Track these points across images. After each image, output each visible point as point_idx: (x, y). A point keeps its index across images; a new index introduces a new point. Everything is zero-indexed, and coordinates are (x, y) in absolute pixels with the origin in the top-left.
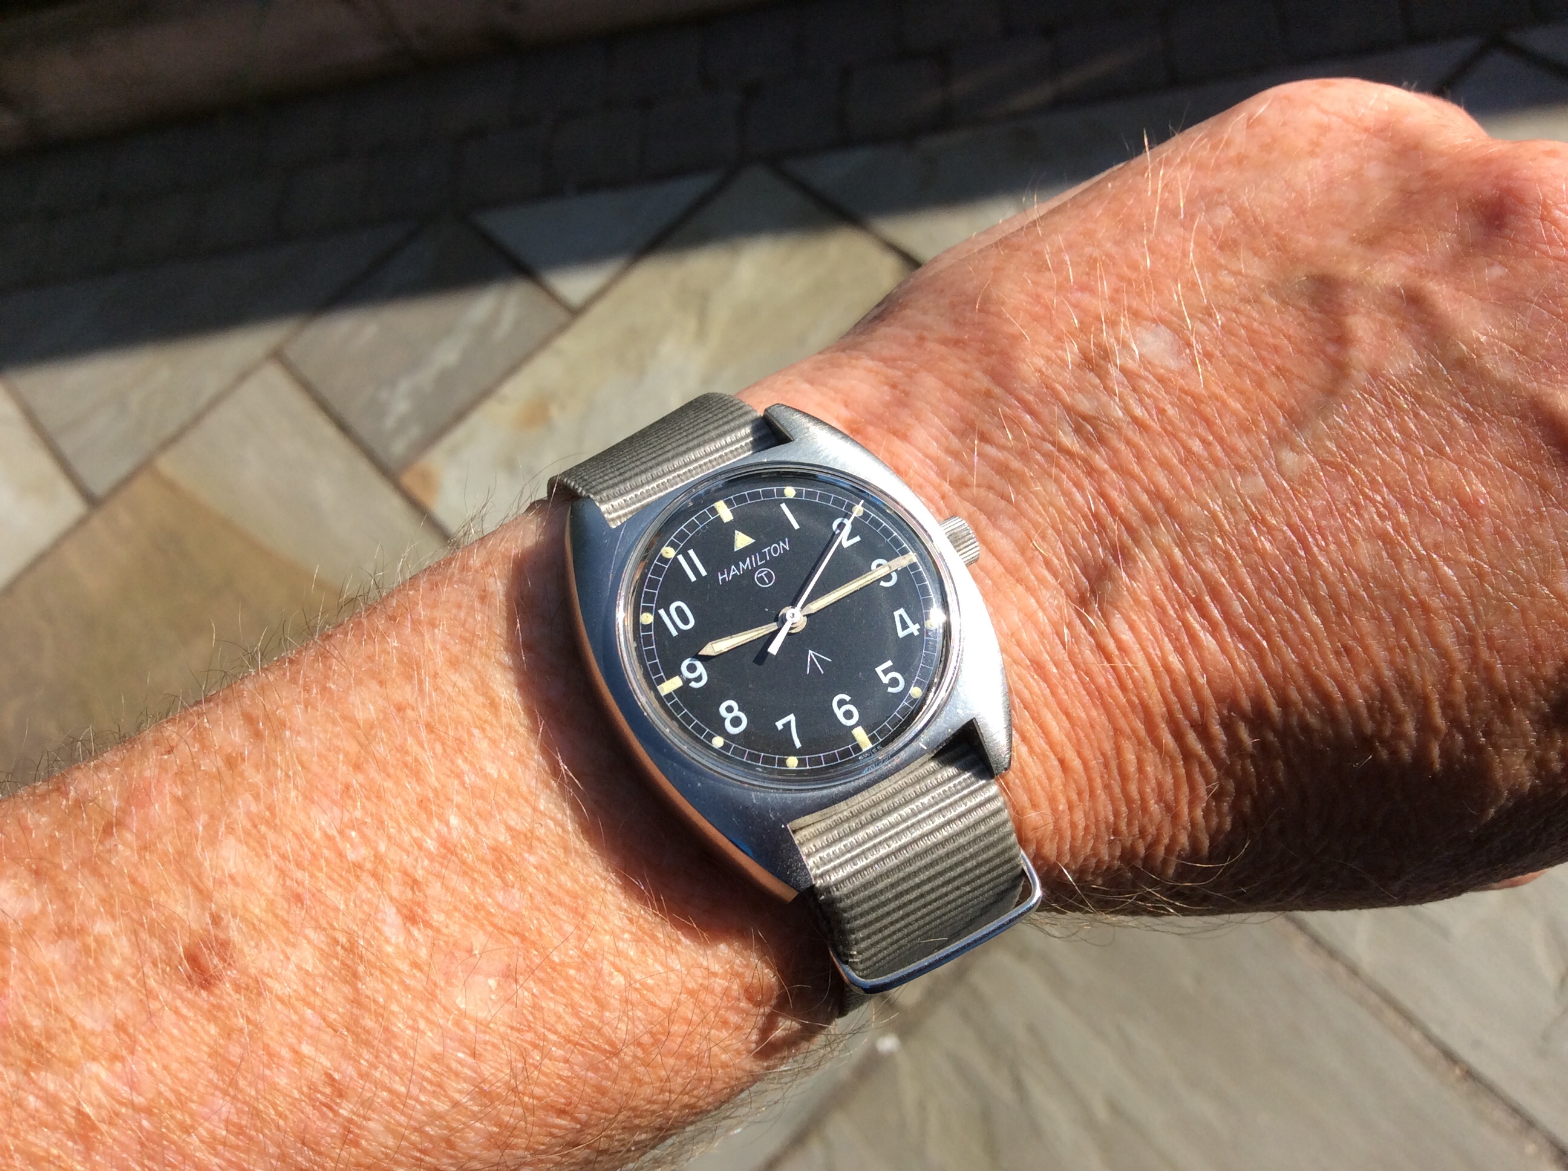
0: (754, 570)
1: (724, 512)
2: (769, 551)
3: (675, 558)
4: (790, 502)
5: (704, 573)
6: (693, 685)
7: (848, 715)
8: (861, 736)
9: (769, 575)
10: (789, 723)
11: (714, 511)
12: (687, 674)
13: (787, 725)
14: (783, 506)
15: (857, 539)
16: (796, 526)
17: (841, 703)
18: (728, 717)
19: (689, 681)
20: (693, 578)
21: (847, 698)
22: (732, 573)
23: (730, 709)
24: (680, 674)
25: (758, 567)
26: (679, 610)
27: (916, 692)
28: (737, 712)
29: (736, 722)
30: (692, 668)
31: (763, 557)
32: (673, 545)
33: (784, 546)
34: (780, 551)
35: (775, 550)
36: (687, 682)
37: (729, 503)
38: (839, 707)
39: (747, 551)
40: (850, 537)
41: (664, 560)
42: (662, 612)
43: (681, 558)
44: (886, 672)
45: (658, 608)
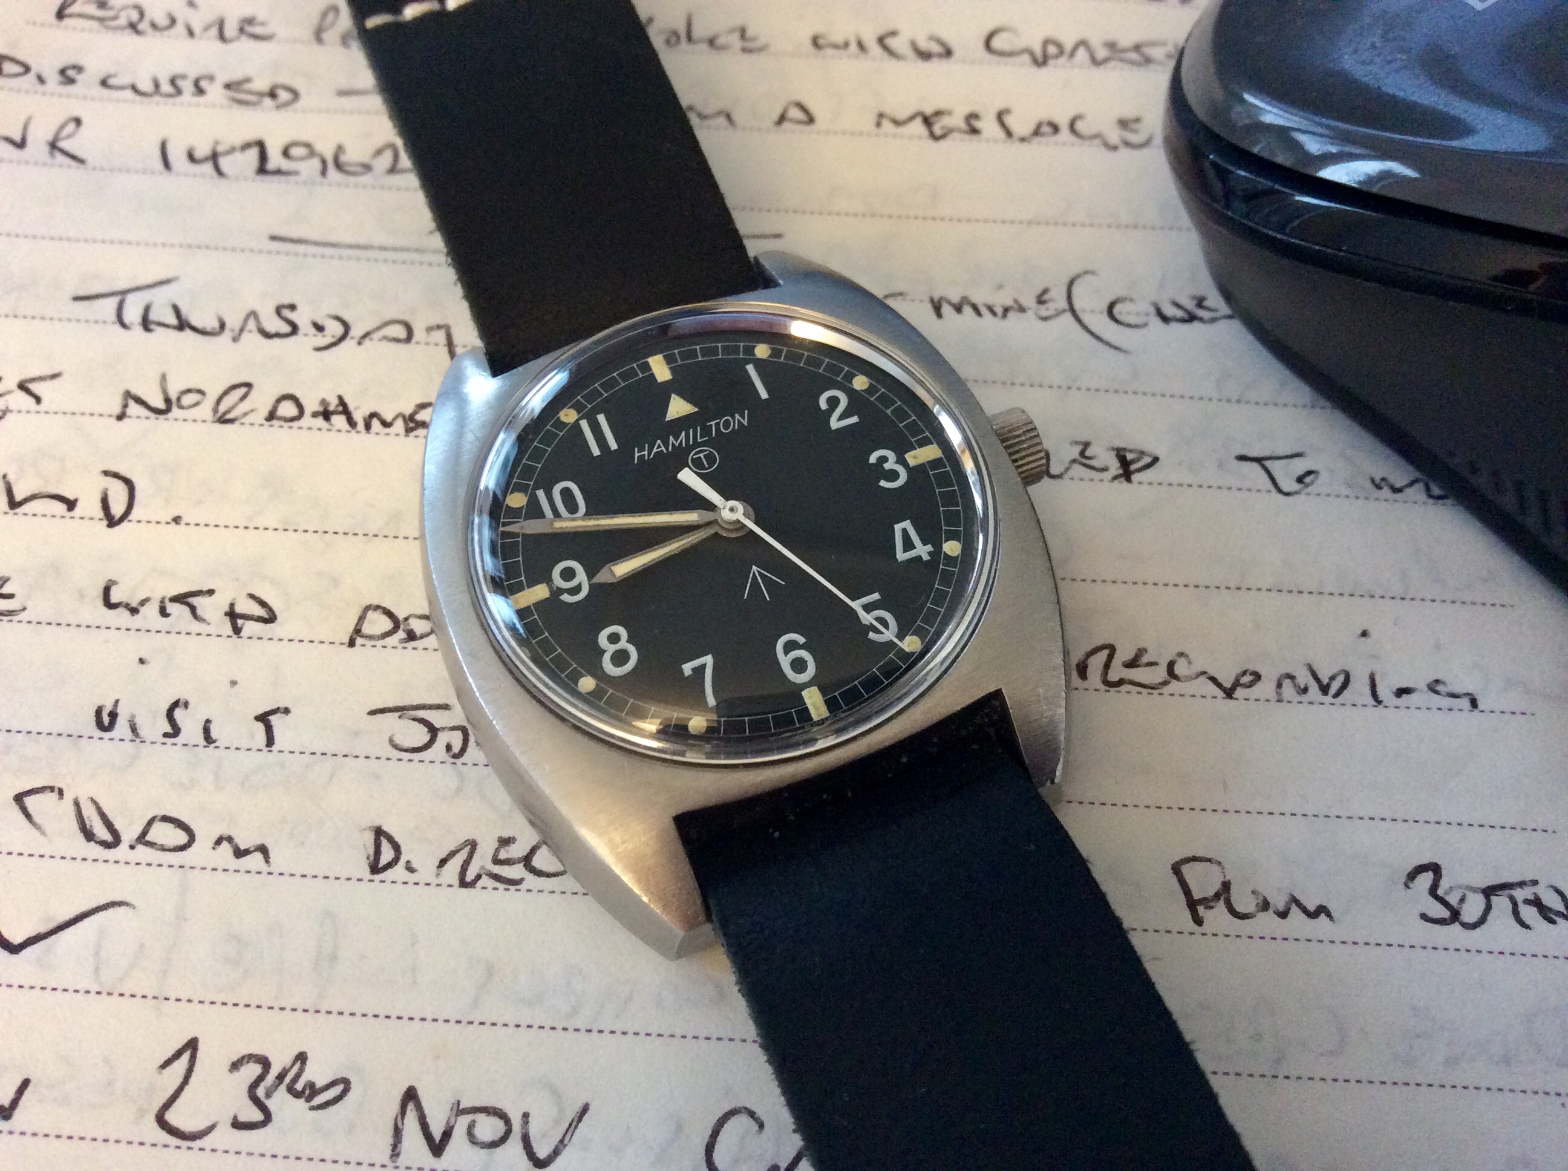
0: (689, 448)
1: (660, 369)
2: (718, 425)
3: (577, 424)
4: (759, 364)
5: (613, 445)
6: (566, 598)
7: (799, 665)
8: (814, 701)
9: (710, 458)
10: (703, 667)
11: (646, 367)
12: (559, 582)
13: (700, 671)
14: (750, 368)
15: (854, 419)
16: (764, 395)
17: (790, 646)
18: (610, 649)
19: (561, 591)
20: (596, 451)
21: (801, 640)
22: (655, 450)
23: (614, 638)
24: (549, 580)
25: (696, 444)
26: (566, 494)
27: (911, 644)
28: (623, 644)
29: (620, 658)
30: (568, 574)
31: (706, 431)
32: (578, 407)
33: (741, 419)
34: (734, 425)
35: (727, 425)
36: (557, 592)
37: (669, 360)
38: (786, 653)
39: (683, 422)
40: (842, 417)
41: (560, 425)
42: (541, 494)
43: (584, 425)
44: (868, 608)
45: (537, 487)
